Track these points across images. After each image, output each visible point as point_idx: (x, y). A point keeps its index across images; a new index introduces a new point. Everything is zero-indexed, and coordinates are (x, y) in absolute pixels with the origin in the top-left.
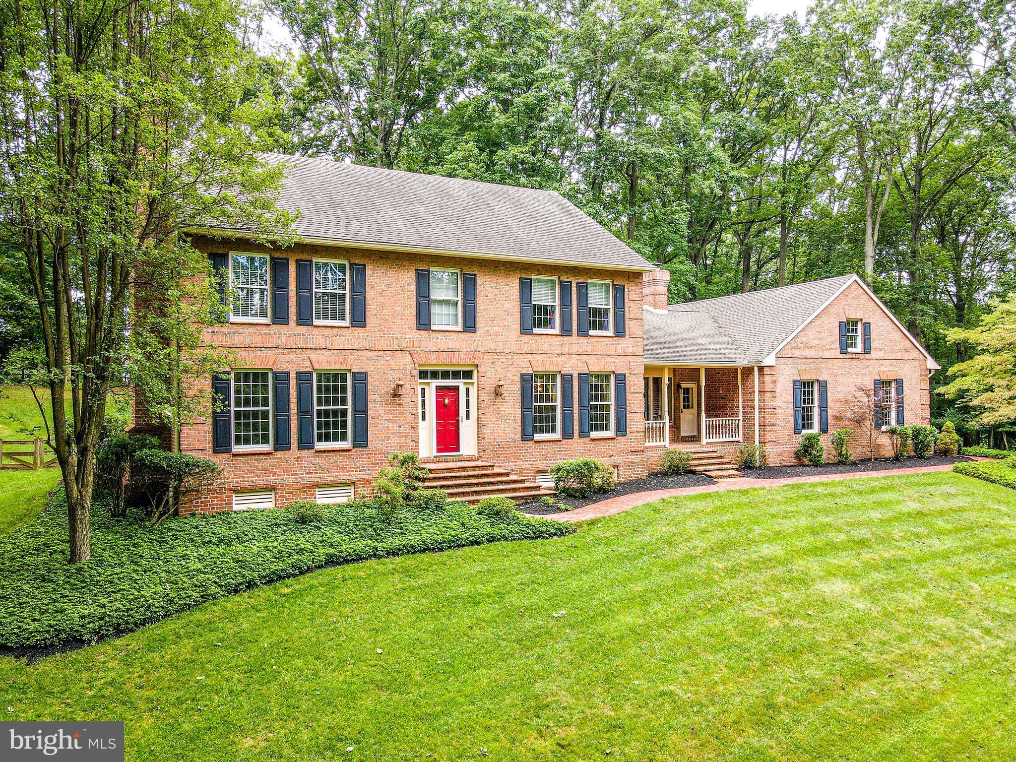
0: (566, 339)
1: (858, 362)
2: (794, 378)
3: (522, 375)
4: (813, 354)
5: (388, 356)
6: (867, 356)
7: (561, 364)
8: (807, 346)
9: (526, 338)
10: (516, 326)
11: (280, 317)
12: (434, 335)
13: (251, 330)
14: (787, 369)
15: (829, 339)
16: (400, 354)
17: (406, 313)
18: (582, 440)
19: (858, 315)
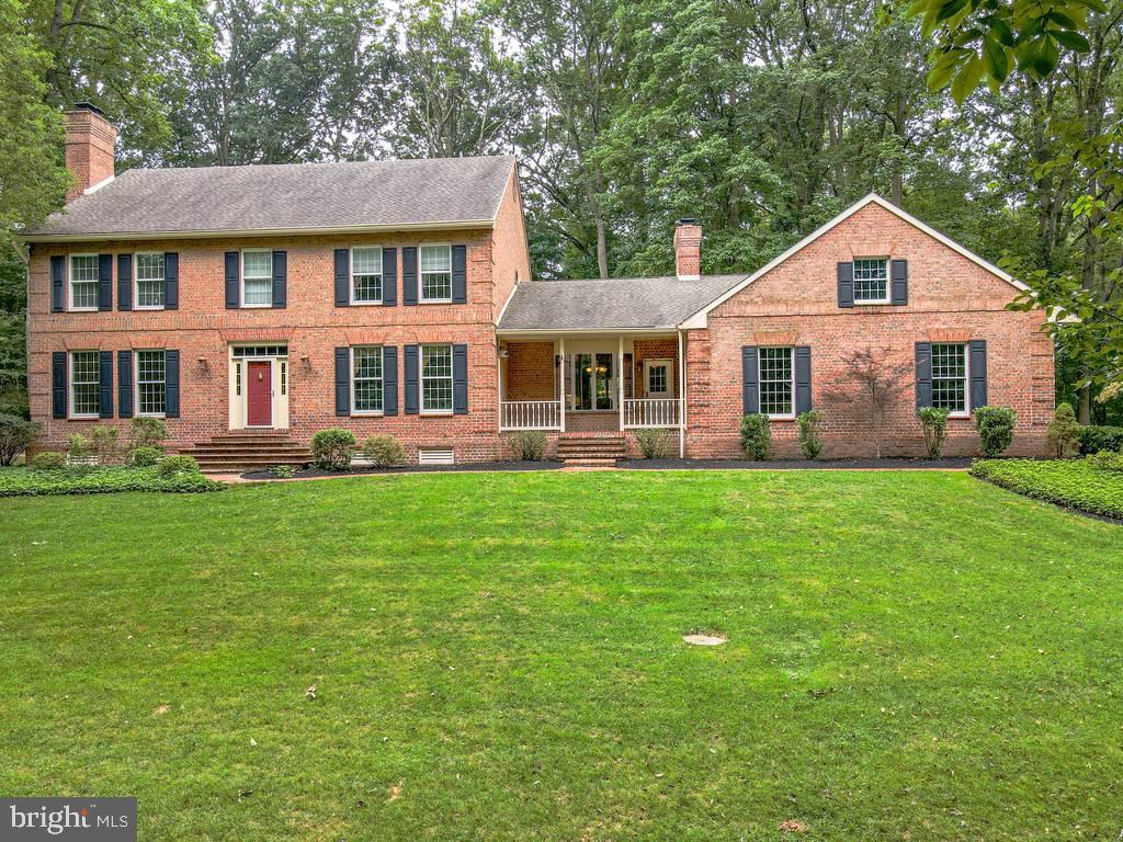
0: (389, 309)
1: (880, 318)
2: (745, 344)
3: (337, 349)
4: (782, 309)
5: (198, 336)
6: (900, 309)
7: (383, 335)
8: (771, 300)
9: (341, 311)
10: (331, 300)
11: (105, 306)
12: (242, 313)
13: (82, 317)
14: (733, 332)
15: (817, 289)
16: (210, 333)
17: (217, 294)
18: (409, 417)
19: (881, 251)
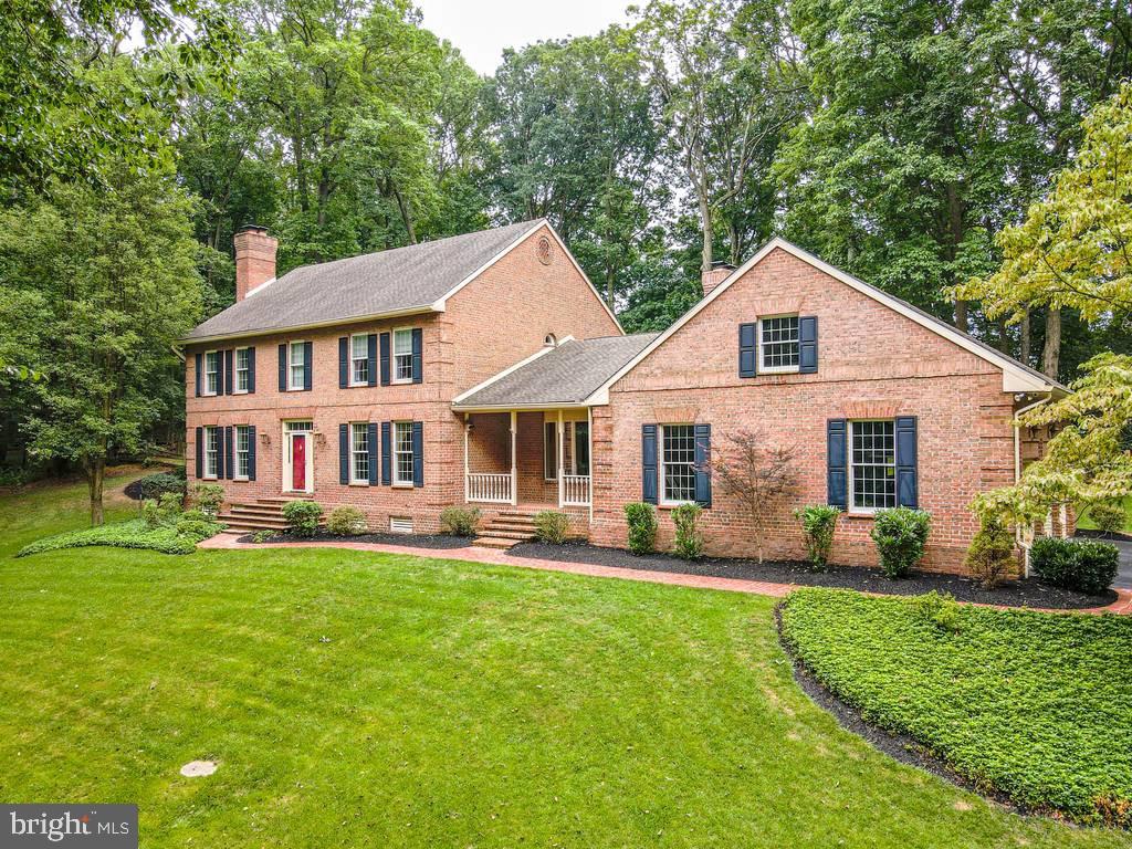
0: (373, 389)
1: (787, 389)
2: (645, 422)
3: (341, 425)
4: (681, 382)
6: (809, 378)
7: (368, 414)
8: (670, 372)
9: (343, 392)
10: (337, 383)
12: (288, 395)
13: (209, 400)
14: (634, 408)
15: (717, 357)
16: (271, 412)
17: (274, 379)
18: (385, 488)
